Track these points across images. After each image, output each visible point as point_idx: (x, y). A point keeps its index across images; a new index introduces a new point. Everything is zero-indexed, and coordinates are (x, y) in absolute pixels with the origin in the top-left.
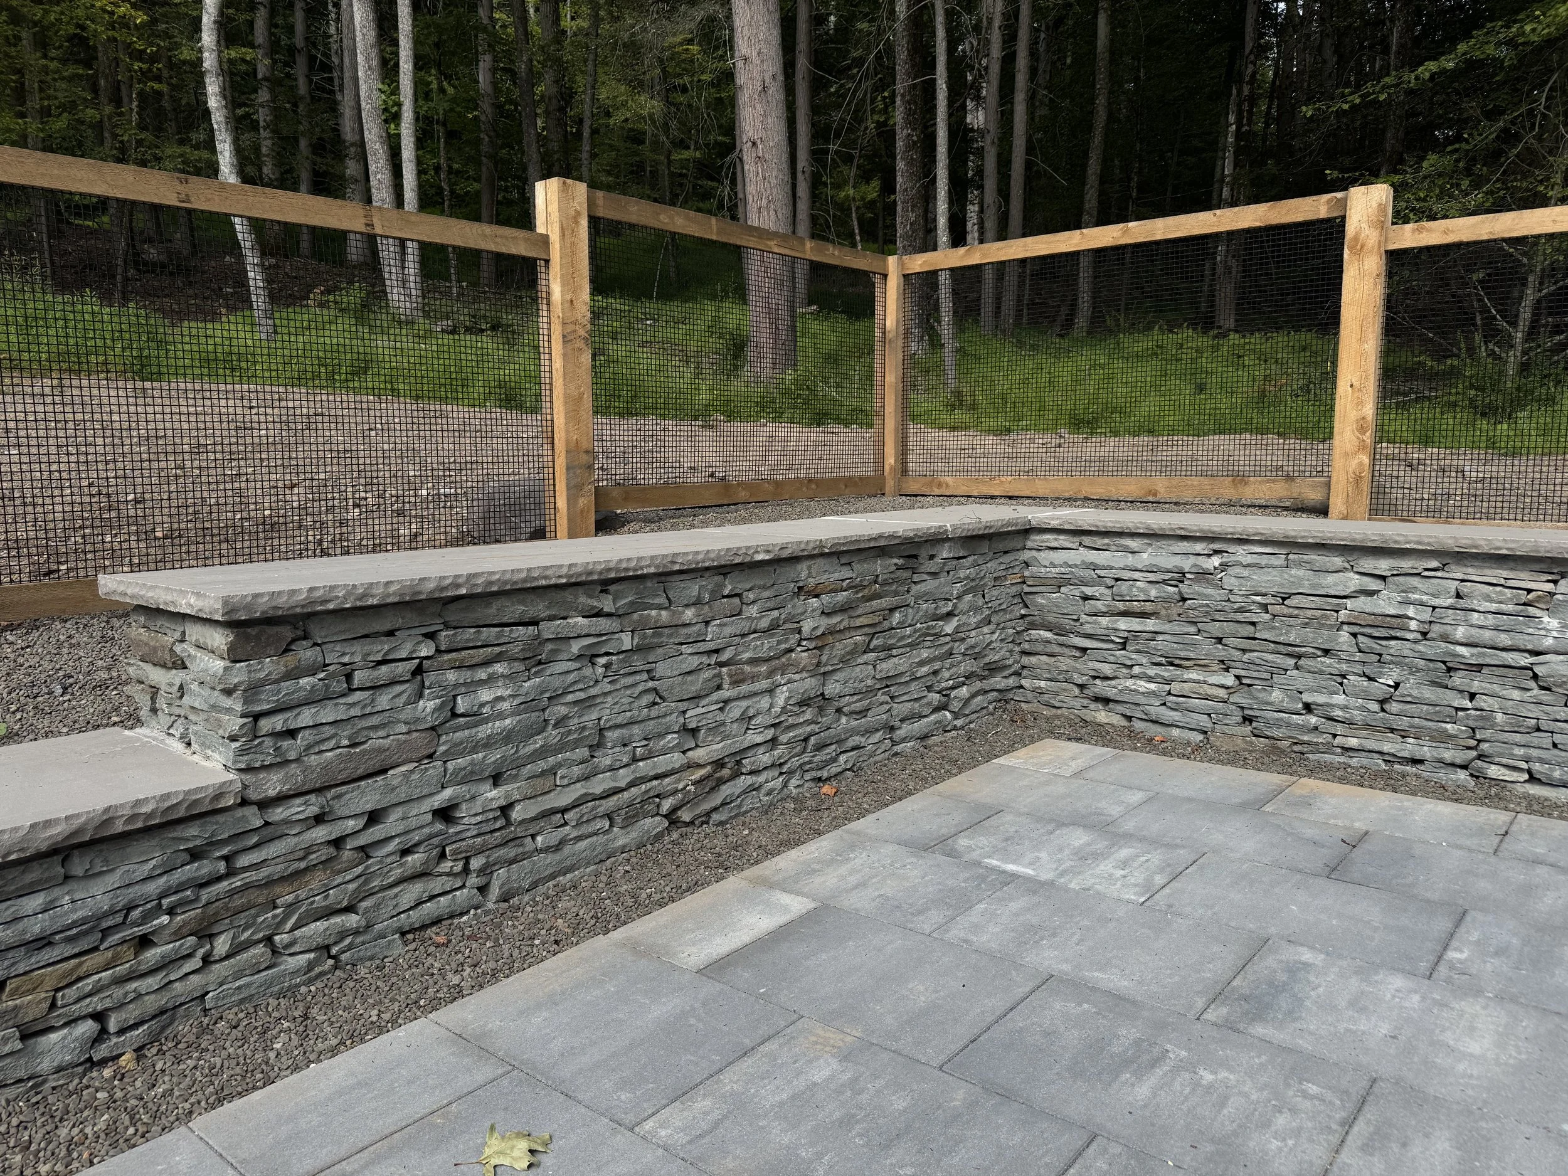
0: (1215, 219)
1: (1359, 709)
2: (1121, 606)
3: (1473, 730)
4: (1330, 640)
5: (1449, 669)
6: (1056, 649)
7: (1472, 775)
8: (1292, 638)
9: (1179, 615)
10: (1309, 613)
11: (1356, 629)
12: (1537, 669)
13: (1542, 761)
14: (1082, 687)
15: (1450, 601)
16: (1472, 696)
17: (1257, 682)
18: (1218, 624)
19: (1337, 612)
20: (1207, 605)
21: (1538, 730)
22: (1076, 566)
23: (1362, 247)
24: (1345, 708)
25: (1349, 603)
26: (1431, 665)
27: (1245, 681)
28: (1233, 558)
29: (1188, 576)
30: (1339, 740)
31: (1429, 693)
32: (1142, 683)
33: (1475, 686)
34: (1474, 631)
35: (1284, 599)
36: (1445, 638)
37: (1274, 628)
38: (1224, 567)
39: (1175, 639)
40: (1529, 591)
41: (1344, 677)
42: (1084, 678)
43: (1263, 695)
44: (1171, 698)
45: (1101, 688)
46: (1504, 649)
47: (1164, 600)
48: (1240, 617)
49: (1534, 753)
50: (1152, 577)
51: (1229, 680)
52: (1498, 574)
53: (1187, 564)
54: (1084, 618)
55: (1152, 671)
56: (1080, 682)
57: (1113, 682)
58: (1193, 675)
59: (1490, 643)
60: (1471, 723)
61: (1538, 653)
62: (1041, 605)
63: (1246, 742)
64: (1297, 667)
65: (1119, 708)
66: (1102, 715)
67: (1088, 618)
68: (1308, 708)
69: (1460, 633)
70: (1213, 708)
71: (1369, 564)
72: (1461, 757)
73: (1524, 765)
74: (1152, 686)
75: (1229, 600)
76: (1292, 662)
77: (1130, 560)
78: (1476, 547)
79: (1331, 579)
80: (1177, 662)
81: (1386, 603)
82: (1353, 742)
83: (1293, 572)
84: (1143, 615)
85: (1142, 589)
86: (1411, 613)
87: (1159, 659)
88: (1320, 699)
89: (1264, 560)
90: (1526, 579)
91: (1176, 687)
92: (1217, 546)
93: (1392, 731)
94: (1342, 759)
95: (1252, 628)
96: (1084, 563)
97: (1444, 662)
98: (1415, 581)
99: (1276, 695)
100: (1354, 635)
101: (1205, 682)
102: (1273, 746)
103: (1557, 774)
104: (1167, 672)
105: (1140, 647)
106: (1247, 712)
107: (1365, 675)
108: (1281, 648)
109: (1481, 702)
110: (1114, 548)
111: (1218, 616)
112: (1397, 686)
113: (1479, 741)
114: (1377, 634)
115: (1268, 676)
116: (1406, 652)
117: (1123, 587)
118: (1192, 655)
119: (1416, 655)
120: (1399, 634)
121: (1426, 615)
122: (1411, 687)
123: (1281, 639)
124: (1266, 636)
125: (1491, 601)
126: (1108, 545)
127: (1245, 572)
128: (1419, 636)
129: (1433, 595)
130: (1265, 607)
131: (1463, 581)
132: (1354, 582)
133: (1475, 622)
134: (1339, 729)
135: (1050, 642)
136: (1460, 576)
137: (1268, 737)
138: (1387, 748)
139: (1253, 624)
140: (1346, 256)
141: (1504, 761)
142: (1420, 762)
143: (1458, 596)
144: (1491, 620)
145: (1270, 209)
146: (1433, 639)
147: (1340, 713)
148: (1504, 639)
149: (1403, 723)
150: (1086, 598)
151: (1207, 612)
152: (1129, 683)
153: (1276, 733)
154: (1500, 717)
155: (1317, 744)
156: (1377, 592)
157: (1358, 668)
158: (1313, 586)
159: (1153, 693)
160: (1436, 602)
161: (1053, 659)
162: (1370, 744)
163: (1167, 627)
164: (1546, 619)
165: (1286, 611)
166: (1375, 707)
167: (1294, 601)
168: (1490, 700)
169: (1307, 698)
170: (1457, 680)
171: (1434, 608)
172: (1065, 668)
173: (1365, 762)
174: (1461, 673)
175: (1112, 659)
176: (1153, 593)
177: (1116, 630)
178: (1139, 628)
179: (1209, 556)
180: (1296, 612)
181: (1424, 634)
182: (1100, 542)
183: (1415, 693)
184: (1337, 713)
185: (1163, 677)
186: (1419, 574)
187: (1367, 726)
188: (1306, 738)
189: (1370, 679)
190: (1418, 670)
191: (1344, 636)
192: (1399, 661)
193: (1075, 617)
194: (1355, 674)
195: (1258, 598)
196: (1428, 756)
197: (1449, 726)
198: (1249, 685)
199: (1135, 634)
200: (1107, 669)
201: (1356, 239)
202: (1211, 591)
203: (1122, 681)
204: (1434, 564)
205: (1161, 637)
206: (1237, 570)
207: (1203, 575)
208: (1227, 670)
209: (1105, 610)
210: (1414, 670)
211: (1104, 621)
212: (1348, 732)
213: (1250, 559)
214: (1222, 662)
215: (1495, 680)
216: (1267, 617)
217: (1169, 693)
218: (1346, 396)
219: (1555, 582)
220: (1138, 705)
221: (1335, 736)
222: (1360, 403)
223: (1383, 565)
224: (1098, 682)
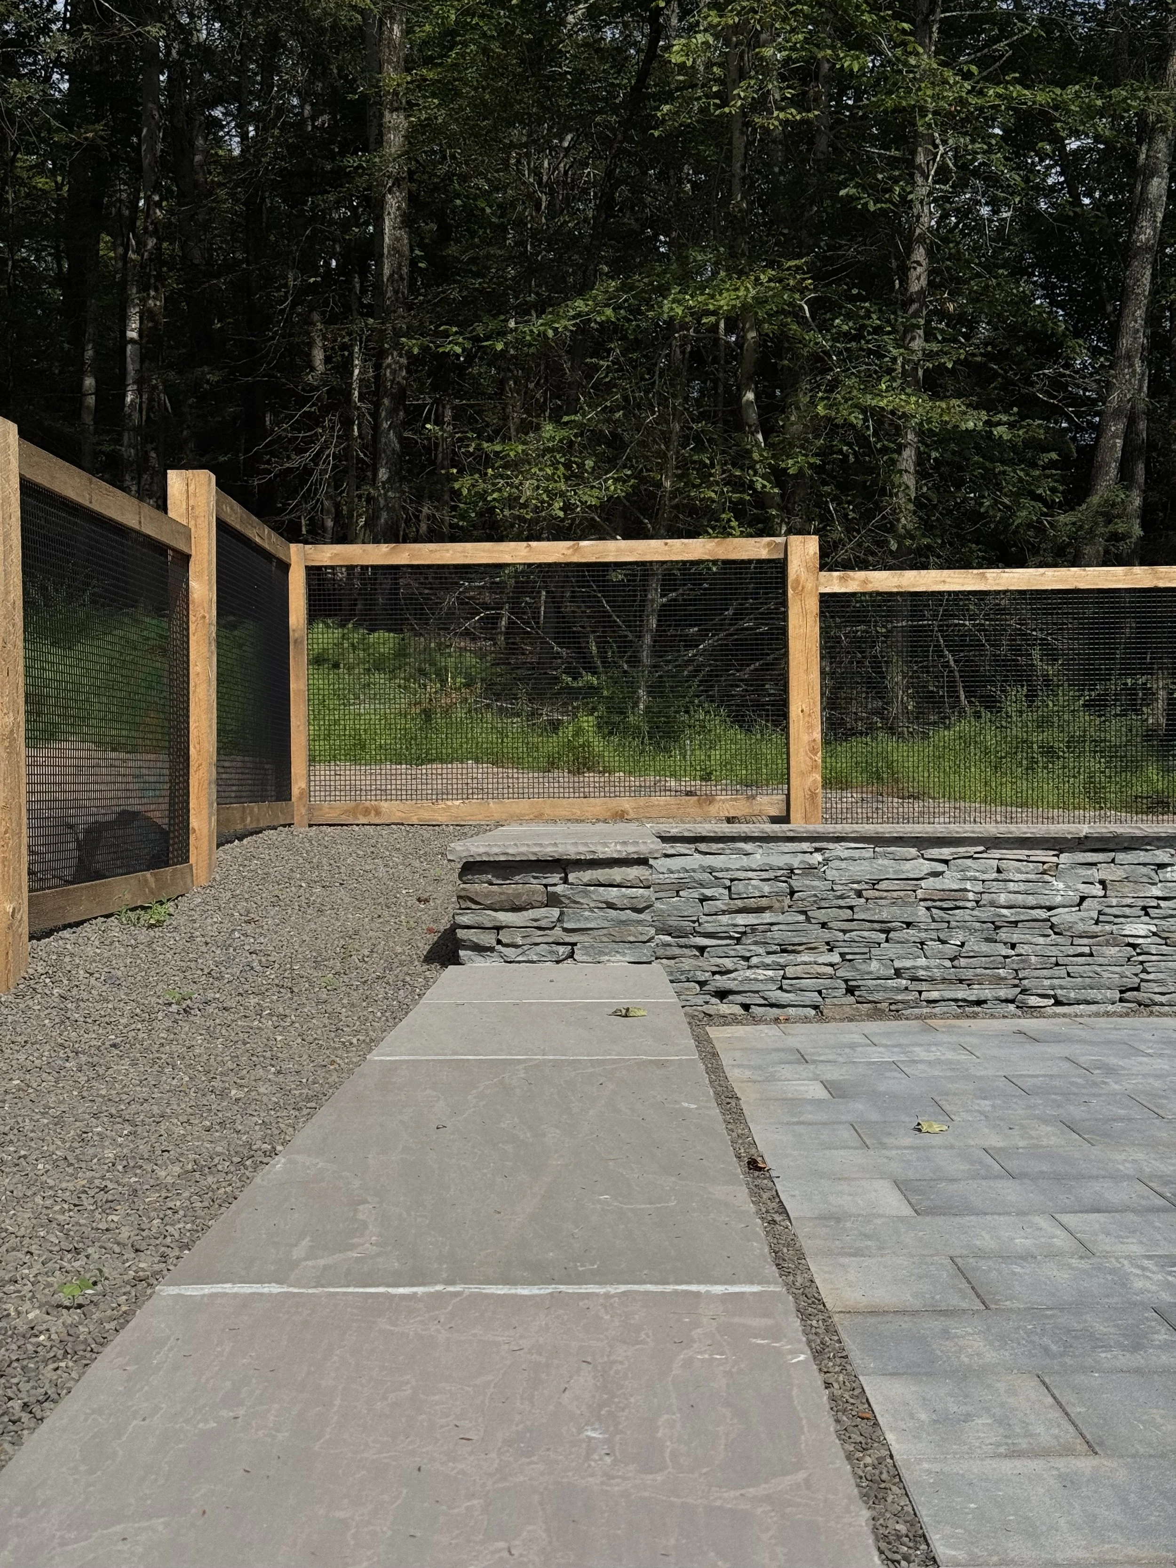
0: (667, 548)
1: (937, 967)
2: (740, 903)
3: (1016, 971)
4: (912, 914)
5: (997, 928)
6: (677, 951)
7: (1018, 1007)
8: (884, 916)
9: (790, 907)
10: (895, 894)
11: (930, 904)
12: (1053, 920)
13: (1062, 987)
14: (702, 984)
15: (995, 875)
16: (1013, 946)
17: (858, 957)
18: (823, 911)
19: (914, 891)
20: (815, 896)
21: (1057, 964)
22: (694, 871)
23: (803, 588)
24: (927, 968)
25: (923, 883)
26: (984, 925)
27: (849, 957)
28: (834, 853)
29: (796, 871)
30: (924, 995)
31: (985, 948)
32: (761, 971)
33: (1015, 938)
34: (1011, 896)
35: (874, 884)
36: (992, 904)
37: (868, 909)
38: (827, 861)
39: (791, 927)
40: (1044, 863)
41: (922, 943)
42: (707, 974)
43: (863, 967)
44: (785, 982)
45: (721, 982)
46: (1032, 908)
47: (777, 894)
48: (841, 902)
49: (1056, 982)
50: (765, 875)
51: (835, 958)
52: (1022, 853)
53: (795, 862)
54: (703, 919)
55: (769, 960)
56: (703, 979)
57: (732, 975)
58: (805, 957)
59: (1022, 904)
60: (1015, 966)
61: (1050, 909)
62: (661, 910)
63: (854, 1009)
64: (887, 941)
65: (739, 998)
66: (724, 1008)
67: (709, 918)
68: (898, 973)
69: (1003, 899)
70: (823, 985)
71: (935, 852)
72: (1011, 993)
73: (1052, 993)
74: (770, 973)
75: (832, 890)
76: (884, 936)
77: (745, 861)
78: (1011, 833)
79: (908, 865)
80: (790, 948)
81: (950, 881)
82: (935, 995)
83: (880, 861)
84: (760, 910)
85: (756, 887)
86: (969, 887)
87: (775, 948)
88: (908, 963)
89: (856, 854)
90: (1040, 855)
91: (790, 971)
92: (817, 845)
93: (961, 981)
94: (928, 1010)
95: (849, 912)
96: (701, 866)
97: (993, 923)
98: (969, 862)
99: (874, 966)
100: (928, 909)
101: (816, 963)
102: (876, 1009)
103: (1072, 995)
104: (782, 959)
105: (758, 939)
106: (850, 983)
107: (939, 940)
108: (876, 926)
109: (1020, 949)
110: (728, 851)
111: (823, 904)
112: (963, 945)
113: (1020, 979)
114: (946, 906)
115: (866, 950)
116: (967, 918)
117: (738, 887)
118: (804, 940)
119: (974, 919)
120: (961, 904)
121: (979, 887)
122: (975, 945)
123: (876, 918)
124: (862, 917)
125: (1021, 873)
126: (723, 849)
127: (843, 865)
128: (974, 904)
129: (982, 872)
130: (859, 894)
131: (1000, 859)
132: (927, 867)
133: (1012, 889)
134: (924, 986)
135: (670, 945)
136: (999, 856)
137: (870, 1002)
138: (960, 995)
139: (851, 908)
140: (790, 595)
141: (1039, 992)
142: (985, 1002)
143: (999, 871)
144: (1022, 887)
145: (718, 544)
146: (984, 906)
147: (924, 973)
148: (1031, 900)
149: (969, 974)
150: (703, 900)
151: (815, 902)
152: (748, 973)
153: (877, 997)
154: (1033, 959)
155: (908, 1001)
156: (941, 873)
157: (934, 935)
158: (896, 872)
159: (772, 979)
160: (985, 877)
161: (673, 961)
162: (948, 995)
163: (781, 918)
164: (1055, 883)
165: (877, 894)
166: (948, 964)
167: (883, 885)
168: (1026, 947)
169: (898, 964)
170: (1003, 935)
171: (983, 881)
172: (687, 968)
173: (945, 1009)
174: (1004, 930)
175: (732, 953)
176: (766, 888)
177: (736, 926)
178: (755, 922)
179: (811, 853)
180: (885, 894)
181: (977, 902)
182: (715, 847)
183: (976, 948)
184: (921, 973)
185: (778, 964)
186: (971, 857)
187: (944, 980)
188: (899, 997)
189: (943, 942)
190: (976, 931)
191: (922, 911)
192: (963, 926)
193: (695, 918)
194: (932, 940)
195: (855, 886)
196: (989, 996)
197: (1001, 971)
198: (850, 960)
199: (753, 928)
200: (728, 963)
201: (797, 581)
202: (816, 883)
203: (741, 973)
204: (981, 848)
205: (775, 928)
206: (836, 864)
207: (810, 869)
208: (831, 950)
209: (725, 908)
210: (972, 931)
211: (725, 919)
212: (931, 987)
213: (846, 854)
214: (828, 943)
215: (1027, 931)
216: (863, 900)
217: (784, 977)
218: (798, 721)
219: (1057, 856)
220: (757, 992)
221: (920, 992)
222: (810, 727)
223: (945, 852)
224: (717, 977)
